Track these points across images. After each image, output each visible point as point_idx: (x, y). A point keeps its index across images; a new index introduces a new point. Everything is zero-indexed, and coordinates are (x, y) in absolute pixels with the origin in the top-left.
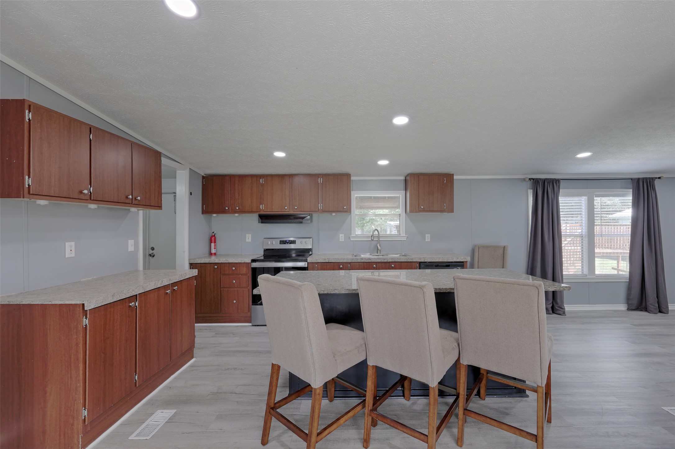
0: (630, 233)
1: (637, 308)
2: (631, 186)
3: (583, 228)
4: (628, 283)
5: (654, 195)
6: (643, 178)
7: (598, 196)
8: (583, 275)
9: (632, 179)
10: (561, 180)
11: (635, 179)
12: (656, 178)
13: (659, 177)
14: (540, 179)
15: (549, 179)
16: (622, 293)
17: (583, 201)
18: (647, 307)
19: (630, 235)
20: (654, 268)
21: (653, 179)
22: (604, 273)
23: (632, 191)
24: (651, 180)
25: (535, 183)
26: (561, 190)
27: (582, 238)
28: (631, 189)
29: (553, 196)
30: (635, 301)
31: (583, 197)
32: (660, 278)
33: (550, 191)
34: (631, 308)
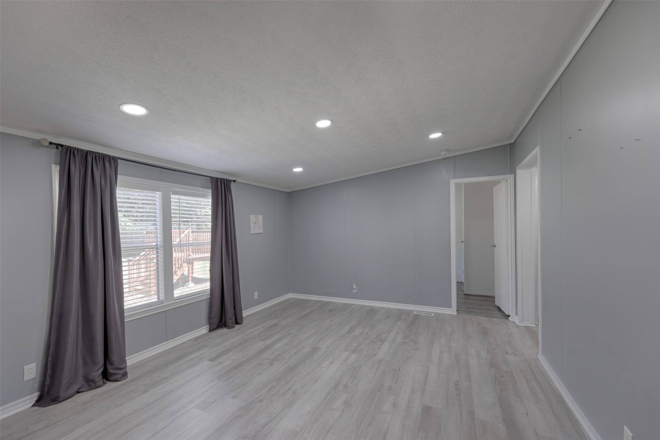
0: (210, 241)
1: (217, 326)
2: (210, 186)
3: (158, 241)
4: (209, 299)
5: (230, 199)
6: (221, 179)
7: (175, 193)
8: (159, 302)
9: (211, 177)
10: (119, 160)
11: (214, 178)
12: (232, 181)
13: (234, 180)
14: (78, 150)
15: (97, 153)
16: (203, 312)
17: (158, 198)
18: (227, 323)
19: (210, 243)
20: (231, 279)
21: (229, 181)
22: (184, 294)
23: (211, 192)
24: (228, 182)
25: (66, 154)
26: (119, 177)
27: (157, 250)
28: (210, 189)
29: (103, 183)
30: (216, 320)
31: (157, 192)
32: (236, 287)
33: (97, 174)
34: (212, 328)
